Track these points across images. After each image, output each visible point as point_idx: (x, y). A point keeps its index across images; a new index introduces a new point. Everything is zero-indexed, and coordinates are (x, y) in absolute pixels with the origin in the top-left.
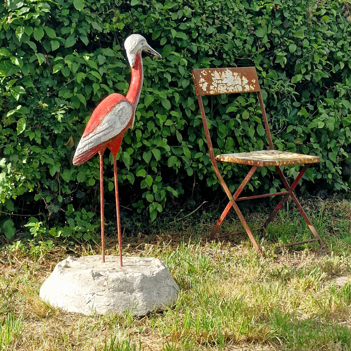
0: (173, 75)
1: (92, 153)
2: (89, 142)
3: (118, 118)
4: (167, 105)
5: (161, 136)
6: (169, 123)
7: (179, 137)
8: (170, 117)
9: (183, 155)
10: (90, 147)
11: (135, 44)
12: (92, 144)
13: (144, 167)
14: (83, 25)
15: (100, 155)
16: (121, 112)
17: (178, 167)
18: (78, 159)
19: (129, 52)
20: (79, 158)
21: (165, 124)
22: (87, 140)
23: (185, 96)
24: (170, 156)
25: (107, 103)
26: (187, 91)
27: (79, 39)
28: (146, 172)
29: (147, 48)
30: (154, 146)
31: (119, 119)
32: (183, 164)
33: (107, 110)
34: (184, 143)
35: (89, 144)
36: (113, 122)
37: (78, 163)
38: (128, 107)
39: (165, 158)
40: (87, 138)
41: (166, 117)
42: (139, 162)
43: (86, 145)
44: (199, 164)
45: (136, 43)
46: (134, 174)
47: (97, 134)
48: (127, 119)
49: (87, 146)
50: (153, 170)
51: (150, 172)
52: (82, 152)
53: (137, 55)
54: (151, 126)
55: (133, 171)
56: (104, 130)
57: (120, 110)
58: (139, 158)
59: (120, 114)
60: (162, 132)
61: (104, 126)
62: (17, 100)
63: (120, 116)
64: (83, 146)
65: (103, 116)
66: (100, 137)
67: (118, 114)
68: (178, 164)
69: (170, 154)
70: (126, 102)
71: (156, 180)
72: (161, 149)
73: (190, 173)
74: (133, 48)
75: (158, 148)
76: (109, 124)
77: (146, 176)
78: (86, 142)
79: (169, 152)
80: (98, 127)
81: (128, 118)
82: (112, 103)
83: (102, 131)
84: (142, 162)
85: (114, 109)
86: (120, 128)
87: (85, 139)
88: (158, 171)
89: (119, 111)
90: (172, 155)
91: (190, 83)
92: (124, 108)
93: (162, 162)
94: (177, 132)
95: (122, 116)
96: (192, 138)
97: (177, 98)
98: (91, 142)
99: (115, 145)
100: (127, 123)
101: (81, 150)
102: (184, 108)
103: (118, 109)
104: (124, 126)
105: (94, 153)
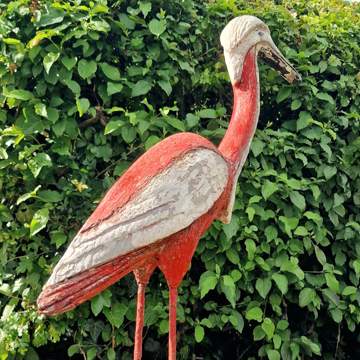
0: (310, 158)
1: (102, 280)
2: (96, 245)
3: (185, 187)
4: (300, 202)
5: (288, 253)
6: (301, 231)
7: (321, 257)
8: (303, 222)
9: (325, 286)
10: (97, 260)
11: (244, 30)
12: (102, 254)
13: (260, 304)
14: (166, 67)
15: (140, 285)
16: (196, 171)
17: (316, 307)
18: (53, 297)
19: (230, 50)
20: (57, 291)
21: (295, 233)
22: (91, 239)
23: (329, 193)
24: (303, 289)
25: (163, 149)
26: (332, 185)
27: (157, 85)
28: (263, 312)
29: (271, 49)
30: (276, 269)
31: (191, 189)
32: (326, 303)
33: (158, 164)
34: (327, 267)
35: (93, 251)
36: (170, 195)
37: (52, 308)
38: (218, 164)
39: (294, 290)
40: (92, 234)
41: (297, 221)
42: (250, 295)
43: (85, 254)
44: (350, 306)
45: (247, 30)
46: (242, 315)
47: (124, 223)
48: (212, 191)
49: (88, 258)
50: (274, 309)
51: (269, 312)
52: (69, 276)
53: (248, 57)
54: (271, 234)
55: (241, 310)
56: (144, 215)
57: (194, 167)
58: (251, 290)
59: (193, 175)
60: (289, 247)
61: (144, 203)
62: (35, 176)
63: (193, 183)
64: (74, 257)
65: (146, 178)
66: (130, 234)
67: (188, 175)
68: (317, 303)
69: (302, 285)
70: (212, 152)
71: (279, 326)
72: (288, 275)
73: (337, 318)
74: (238, 40)
75: (282, 273)
76: (160, 200)
77: (263, 320)
78: (85, 245)
79: (301, 281)
80: (128, 207)
81: (216, 189)
82: (175, 149)
83: (138, 217)
84: (255, 295)
85: (179, 163)
86: (191, 212)
87: (85, 237)
88: (283, 312)
89: (191, 169)
90: (305, 287)
91: (338, 172)
92: (204, 163)
93: (289, 297)
94: (316, 248)
95: (197, 183)
96: (340, 260)
97: (317, 193)
98: (101, 247)
99: (175, 260)
100: (210, 203)
101: (66, 269)
102: (327, 210)
103: (189, 165)
104: (204, 208)
105: (108, 280)
